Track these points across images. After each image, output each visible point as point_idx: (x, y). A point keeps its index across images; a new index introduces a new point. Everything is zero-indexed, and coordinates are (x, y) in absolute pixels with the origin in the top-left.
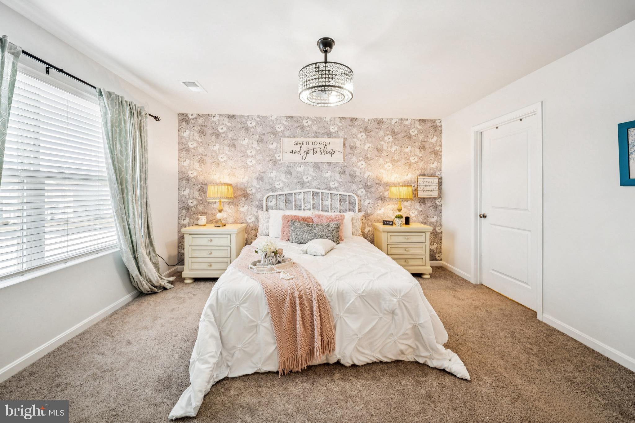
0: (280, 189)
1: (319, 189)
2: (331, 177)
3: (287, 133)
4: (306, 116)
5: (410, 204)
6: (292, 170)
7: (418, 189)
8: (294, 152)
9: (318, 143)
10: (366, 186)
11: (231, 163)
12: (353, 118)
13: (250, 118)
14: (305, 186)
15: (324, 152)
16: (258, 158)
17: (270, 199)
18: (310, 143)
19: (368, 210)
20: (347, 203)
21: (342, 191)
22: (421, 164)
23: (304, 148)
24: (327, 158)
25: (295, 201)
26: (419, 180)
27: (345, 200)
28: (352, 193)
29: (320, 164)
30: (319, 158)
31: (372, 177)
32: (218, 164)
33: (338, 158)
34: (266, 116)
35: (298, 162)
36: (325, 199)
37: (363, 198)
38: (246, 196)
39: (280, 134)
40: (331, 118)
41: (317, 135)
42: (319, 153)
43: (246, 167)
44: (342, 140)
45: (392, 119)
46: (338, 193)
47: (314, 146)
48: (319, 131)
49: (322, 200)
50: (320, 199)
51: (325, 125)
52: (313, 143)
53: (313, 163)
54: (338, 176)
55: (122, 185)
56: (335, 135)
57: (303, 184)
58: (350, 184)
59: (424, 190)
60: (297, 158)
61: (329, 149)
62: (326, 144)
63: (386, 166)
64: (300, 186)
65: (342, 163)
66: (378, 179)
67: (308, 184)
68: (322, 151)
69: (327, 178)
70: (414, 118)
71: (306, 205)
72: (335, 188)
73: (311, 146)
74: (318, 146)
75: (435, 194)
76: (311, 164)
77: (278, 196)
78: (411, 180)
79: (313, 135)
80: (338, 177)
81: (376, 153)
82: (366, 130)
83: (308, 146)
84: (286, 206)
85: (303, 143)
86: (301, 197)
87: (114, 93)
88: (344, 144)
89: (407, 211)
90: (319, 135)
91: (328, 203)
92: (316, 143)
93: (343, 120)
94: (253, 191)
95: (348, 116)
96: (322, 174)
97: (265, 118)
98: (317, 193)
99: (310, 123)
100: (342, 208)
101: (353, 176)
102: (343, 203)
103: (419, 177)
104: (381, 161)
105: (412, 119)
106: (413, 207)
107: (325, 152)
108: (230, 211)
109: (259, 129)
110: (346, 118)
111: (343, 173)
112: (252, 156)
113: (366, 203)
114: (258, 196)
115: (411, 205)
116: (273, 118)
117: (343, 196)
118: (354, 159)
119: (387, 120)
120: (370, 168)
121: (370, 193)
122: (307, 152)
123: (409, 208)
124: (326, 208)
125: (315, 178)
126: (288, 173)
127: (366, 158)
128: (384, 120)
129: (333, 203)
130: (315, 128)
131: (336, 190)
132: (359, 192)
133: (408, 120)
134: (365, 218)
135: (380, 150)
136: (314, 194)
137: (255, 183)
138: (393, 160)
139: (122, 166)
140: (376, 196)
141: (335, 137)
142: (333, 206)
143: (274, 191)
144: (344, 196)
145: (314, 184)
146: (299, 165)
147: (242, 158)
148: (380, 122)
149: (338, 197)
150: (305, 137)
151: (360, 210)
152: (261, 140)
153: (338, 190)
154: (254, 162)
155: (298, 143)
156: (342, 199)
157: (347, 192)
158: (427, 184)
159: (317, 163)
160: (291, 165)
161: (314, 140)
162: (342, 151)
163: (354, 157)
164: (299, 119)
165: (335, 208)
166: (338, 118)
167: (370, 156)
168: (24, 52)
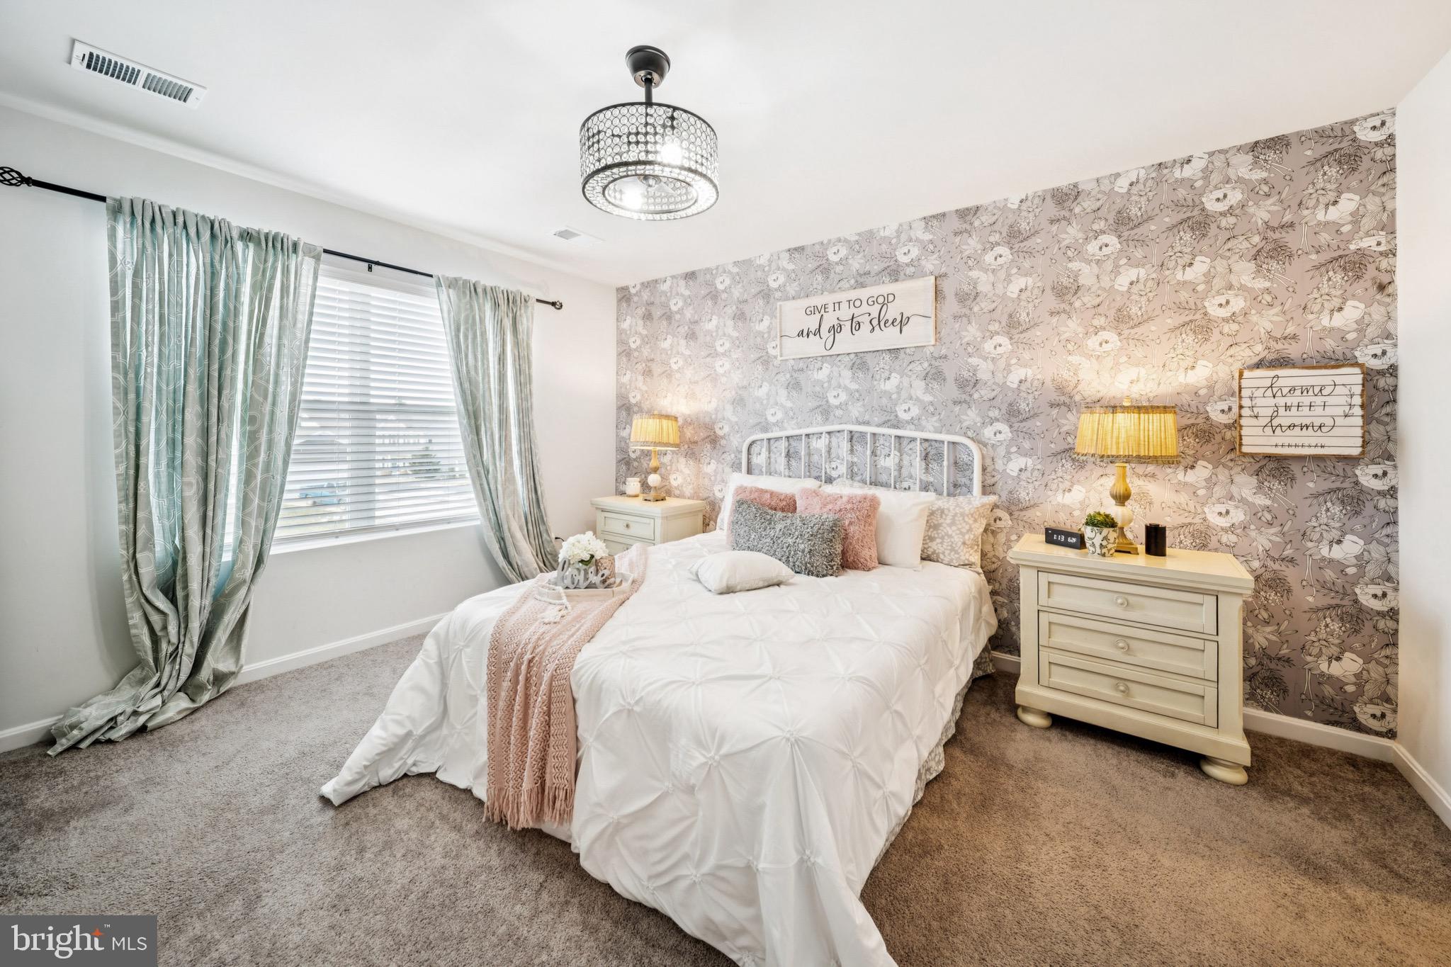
0: (776, 424)
1: (867, 423)
2: (899, 389)
3: (792, 289)
4: (834, 237)
5: (1208, 480)
6: (801, 377)
7: (1243, 422)
8: (805, 333)
9: (864, 302)
10: (1013, 414)
11: (689, 373)
12: (967, 209)
13: (721, 270)
14: (832, 417)
15: (880, 323)
16: (734, 356)
17: (755, 449)
18: (844, 305)
19: (1021, 490)
20: (945, 463)
21: (932, 429)
22: (1266, 321)
23: (830, 320)
24: (888, 338)
25: (809, 454)
26: (1244, 383)
27: (940, 455)
28: (965, 435)
29: (868, 358)
30: (866, 340)
31: (1036, 383)
32: (669, 375)
33: (920, 333)
34: (750, 260)
35: (816, 358)
36: (884, 452)
37: (1001, 451)
38: (714, 440)
39: (778, 295)
40: (901, 225)
41: (862, 280)
42: (866, 327)
43: (714, 378)
44: (933, 278)
45: (1118, 175)
46: (920, 435)
47: (853, 310)
48: (868, 268)
49: (874, 453)
50: (869, 452)
51: (884, 247)
52: (852, 303)
53: (852, 356)
54: (919, 385)
55: (476, 418)
56: (910, 270)
57: (826, 412)
58: (957, 409)
59: (1275, 423)
60: (814, 346)
61: (892, 312)
62: (886, 301)
63: (1093, 342)
64: (819, 418)
65: (932, 349)
66: (1060, 389)
67: (839, 412)
68: (875, 322)
69: (888, 394)
70: (1225, 147)
71: (834, 465)
72: (911, 421)
73: (845, 313)
74: (865, 308)
75: (1347, 440)
76: (847, 358)
77: (772, 442)
78: (1211, 388)
79: (852, 281)
80: (919, 388)
81: (1051, 302)
82: (1014, 236)
83: (838, 313)
84: (789, 466)
85: (825, 307)
86: (820, 444)
87: (461, 278)
88: (938, 292)
89: (1191, 504)
90: (868, 280)
91: (889, 462)
92: (858, 303)
93: (935, 223)
94: (726, 429)
95: (950, 206)
96: (875, 383)
97: (748, 263)
98: (863, 435)
99: (844, 252)
100: (931, 479)
101: (968, 384)
102: (934, 465)
103: (1247, 374)
104: (1072, 326)
105: (1211, 154)
106: (1218, 491)
107: (882, 324)
108: (687, 471)
109: (737, 292)
110: (944, 215)
111: (934, 376)
112: (724, 354)
113: (1014, 467)
114: (735, 441)
115: (1210, 483)
116: (763, 261)
117: (933, 443)
118: (972, 332)
119: (1094, 184)
120: (1026, 355)
121: (1030, 435)
122: (835, 330)
123: (1201, 492)
124: (884, 478)
125: (857, 395)
126: (795, 386)
127: (1013, 325)
128: (1081, 187)
129: (906, 462)
130: (856, 264)
131: (913, 427)
132: (988, 432)
133: (1194, 162)
134: (1011, 514)
135: (1066, 292)
136: (854, 439)
137: (729, 413)
138: (1121, 319)
139: (478, 390)
140: (1053, 446)
141: (911, 277)
142: (905, 472)
143: (765, 430)
144: (937, 445)
145: (856, 410)
146: (819, 364)
147: (708, 360)
148: (1065, 197)
149: (918, 447)
150: (832, 291)
151: (987, 489)
152: (740, 316)
153: (920, 428)
154: (727, 366)
155: (815, 310)
156: (933, 452)
157: (948, 432)
158: (1290, 400)
159: (862, 355)
160: (801, 365)
161: (853, 295)
162: (931, 312)
163: (969, 327)
164: (817, 247)
165: (911, 477)
166: (921, 220)
167: (1028, 314)
168: (326, 251)
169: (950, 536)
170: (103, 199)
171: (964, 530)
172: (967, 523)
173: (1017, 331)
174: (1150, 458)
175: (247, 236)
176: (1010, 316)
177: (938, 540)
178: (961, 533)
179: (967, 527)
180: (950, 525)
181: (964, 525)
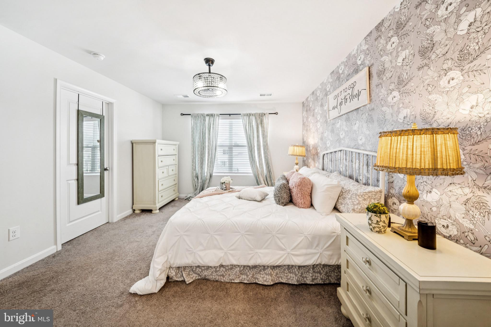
0: (329, 148)
1: (350, 146)
2: (359, 129)
6: (334, 127)
8: (334, 108)
9: (348, 89)
11: (313, 129)
12: (379, 24)
14: (341, 144)
18: (343, 92)
23: (339, 100)
29: (350, 115)
38: (317, 154)
42: (348, 101)
43: (317, 130)
44: (368, 68)
47: (345, 94)
49: (352, 161)
53: (346, 115)
56: (361, 67)
57: (339, 141)
61: (355, 91)
62: (353, 86)
63: (444, 82)
65: (369, 106)
67: (343, 142)
68: (351, 97)
69: (356, 132)
72: (362, 145)
73: (343, 96)
80: (365, 127)
82: (399, 28)
83: (341, 96)
85: (338, 95)
88: (370, 75)
91: (356, 165)
92: (346, 90)
94: (319, 149)
95: (373, 26)
96: (352, 126)
101: (382, 123)
104: (431, 74)
110: (371, 32)
111: (370, 120)
112: (319, 121)
118: (383, 92)
120: (407, 100)
122: (341, 104)
125: (347, 133)
126: (333, 131)
127: (400, 83)
131: (363, 148)
135: (426, 51)
136: (346, 154)
138: (463, 58)
141: (361, 71)
143: (327, 150)
145: (347, 140)
146: (338, 120)
147: (316, 123)
154: (320, 125)
155: (336, 97)
160: (334, 122)
161: (345, 86)
162: (368, 86)
163: (382, 90)
167: (407, 74)
168: (220, 114)
169: (348, 205)
170: (190, 115)
171: (355, 203)
172: (358, 200)
173: (403, 86)
174: (395, 168)
175: (208, 115)
176: (399, 78)
177: (343, 205)
178: (354, 204)
179: (357, 202)
180: (349, 199)
181: (356, 200)
